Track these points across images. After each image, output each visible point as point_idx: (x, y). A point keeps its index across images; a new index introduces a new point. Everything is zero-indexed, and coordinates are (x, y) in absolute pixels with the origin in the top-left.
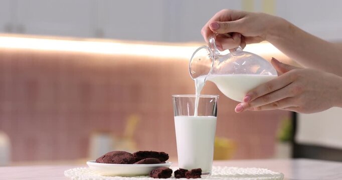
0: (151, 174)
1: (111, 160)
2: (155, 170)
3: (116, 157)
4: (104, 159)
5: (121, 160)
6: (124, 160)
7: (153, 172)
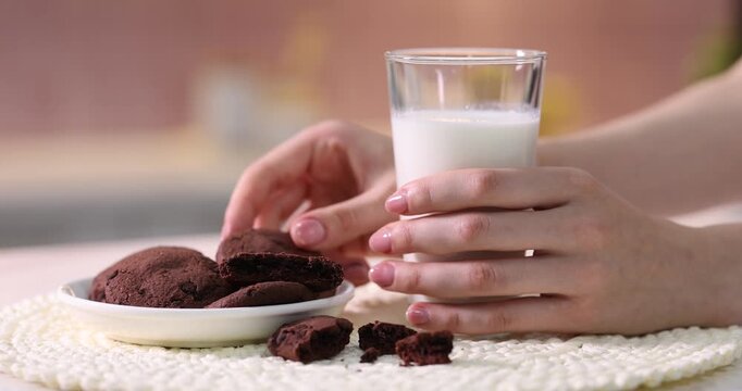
0: (273, 344)
1: (137, 289)
2: (286, 332)
3: (156, 277)
4: (113, 283)
5: (172, 289)
6: (181, 286)
7: (283, 339)
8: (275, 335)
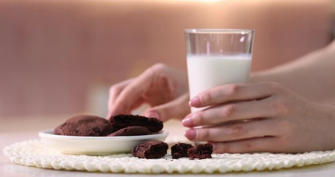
0: (134, 152)
1: (75, 130)
2: (140, 146)
3: (83, 125)
4: (64, 128)
5: (89, 131)
6: (94, 129)
7: (138, 149)
8: (135, 148)
